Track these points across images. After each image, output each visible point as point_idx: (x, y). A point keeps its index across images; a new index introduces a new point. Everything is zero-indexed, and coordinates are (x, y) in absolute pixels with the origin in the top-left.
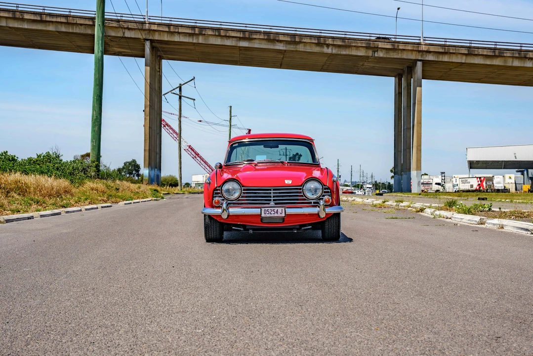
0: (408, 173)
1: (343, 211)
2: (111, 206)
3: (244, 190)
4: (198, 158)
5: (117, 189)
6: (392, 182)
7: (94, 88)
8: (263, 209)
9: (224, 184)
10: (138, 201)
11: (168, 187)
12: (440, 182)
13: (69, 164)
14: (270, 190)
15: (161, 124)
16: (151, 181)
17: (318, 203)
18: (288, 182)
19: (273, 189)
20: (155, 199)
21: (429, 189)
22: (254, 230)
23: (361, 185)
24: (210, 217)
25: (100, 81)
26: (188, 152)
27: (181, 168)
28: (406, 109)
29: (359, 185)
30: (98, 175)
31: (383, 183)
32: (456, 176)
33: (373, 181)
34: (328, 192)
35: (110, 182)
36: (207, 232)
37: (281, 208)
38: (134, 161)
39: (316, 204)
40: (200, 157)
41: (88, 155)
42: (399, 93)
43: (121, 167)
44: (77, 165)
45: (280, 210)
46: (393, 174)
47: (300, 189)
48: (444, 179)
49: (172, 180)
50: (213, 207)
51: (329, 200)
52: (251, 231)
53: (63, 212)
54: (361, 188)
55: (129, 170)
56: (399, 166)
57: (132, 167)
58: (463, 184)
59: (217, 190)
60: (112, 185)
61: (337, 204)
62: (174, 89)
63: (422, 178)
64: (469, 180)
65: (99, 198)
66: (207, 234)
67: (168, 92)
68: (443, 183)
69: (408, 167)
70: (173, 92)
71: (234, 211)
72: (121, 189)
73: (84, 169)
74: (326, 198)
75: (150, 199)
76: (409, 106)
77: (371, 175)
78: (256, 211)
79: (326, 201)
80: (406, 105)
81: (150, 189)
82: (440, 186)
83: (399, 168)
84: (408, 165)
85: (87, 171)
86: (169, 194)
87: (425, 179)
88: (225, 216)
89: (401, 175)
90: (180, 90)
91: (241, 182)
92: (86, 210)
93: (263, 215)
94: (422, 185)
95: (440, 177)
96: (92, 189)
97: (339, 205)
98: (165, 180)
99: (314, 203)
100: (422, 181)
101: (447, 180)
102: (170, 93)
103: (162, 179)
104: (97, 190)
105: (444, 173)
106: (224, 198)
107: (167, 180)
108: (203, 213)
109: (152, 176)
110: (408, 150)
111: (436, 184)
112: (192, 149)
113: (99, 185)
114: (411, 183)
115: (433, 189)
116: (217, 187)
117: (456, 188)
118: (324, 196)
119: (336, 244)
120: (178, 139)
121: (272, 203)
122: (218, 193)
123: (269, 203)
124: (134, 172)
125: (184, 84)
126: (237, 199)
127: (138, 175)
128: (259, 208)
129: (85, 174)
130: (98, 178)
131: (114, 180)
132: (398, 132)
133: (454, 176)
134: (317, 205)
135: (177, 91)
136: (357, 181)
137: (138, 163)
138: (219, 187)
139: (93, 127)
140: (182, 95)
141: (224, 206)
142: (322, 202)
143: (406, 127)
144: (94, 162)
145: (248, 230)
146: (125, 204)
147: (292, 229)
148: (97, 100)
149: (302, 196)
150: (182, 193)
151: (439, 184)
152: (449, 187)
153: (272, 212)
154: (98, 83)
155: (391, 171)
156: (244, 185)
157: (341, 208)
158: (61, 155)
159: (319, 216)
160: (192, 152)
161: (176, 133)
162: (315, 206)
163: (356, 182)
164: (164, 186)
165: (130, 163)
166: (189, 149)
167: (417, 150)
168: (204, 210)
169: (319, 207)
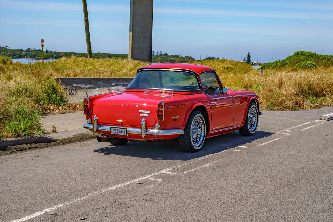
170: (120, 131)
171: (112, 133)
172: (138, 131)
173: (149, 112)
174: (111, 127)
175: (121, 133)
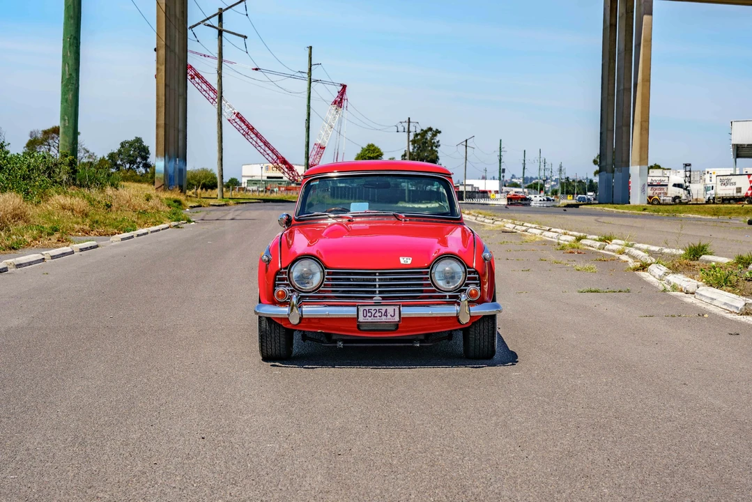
0: (623, 169)
1: (500, 311)
2: (97, 246)
3: (329, 274)
4: (253, 136)
5: (109, 206)
6: (596, 180)
7: (66, 24)
8: (361, 309)
9: (293, 263)
10: (144, 230)
11: (199, 190)
12: (682, 182)
13: (22, 159)
14: (374, 274)
15: (187, 73)
16: (168, 183)
17: (457, 297)
18: (406, 261)
19: (380, 273)
20: (176, 223)
21: (662, 195)
22: (345, 341)
24: (269, 320)
25: (76, 10)
26: (235, 124)
27: (221, 160)
28: (623, 54)
29: (537, 183)
30: (74, 179)
31: (580, 182)
32: (711, 170)
33: (563, 177)
34: (474, 279)
35: (94, 193)
36: (265, 344)
37: (393, 308)
38: (139, 140)
39: (454, 300)
40: (257, 135)
41: (56, 131)
42: (611, 25)
43: (116, 151)
44: (36, 161)
45: (390, 310)
46: (597, 168)
47: (427, 273)
48: (690, 176)
49: (206, 177)
50: (274, 303)
51: (476, 292)
52: (340, 344)
53: (11, 266)
55: (130, 155)
56: (609, 154)
57: (134, 151)
58: (724, 187)
59: (282, 273)
60: (99, 197)
61: (490, 298)
62: (208, 19)
63: (651, 174)
64: (734, 179)
65: (76, 226)
66: (264, 348)
67: (199, 24)
68: (687, 184)
69: (624, 159)
70: (207, 22)
71: (310, 310)
72: (115, 205)
73: (48, 168)
74: (471, 288)
75: (167, 225)
76: (628, 49)
77: (558, 167)
78: (349, 312)
79: (471, 295)
80: (623, 46)
81: (167, 199)
82: (681, 190)
83: (609, 160)
84: (625, 155)
85: (54, 171)
86: (200, 206)
87: (655, 176)
88: (295, 320)
89: (613, 172)
90: (220, 20)
91: (323, 260)
92: (53, 257)
93: (361, 319)
94: (650, 188)
95: (682, 172)
96: (63, 208)
97: (494, 300)
98: (194, 176)
99: (451, 297)
100: (649, 180)
101: (696, 176)
102: (202, 25)
103: (188, 176)
104: (72, 210)
105: (690, 165)
106: (294, 287)
107: (198, 178)
108: (256, 313)
109: (171, 171)
110: (624, 129)
111: (675, 185)
112: (242, 119)
113: (77, 200)
114: (629, 183)
115: (669, 195)
116: (281, 269)
117: (711, 193)
118: (467, 285)
119: (488, 369)
120: (216, 100)
121: (377, 297)
122: (283, 279)
123: (372, 298)
124: (139, 160)
125: (227, 9)
126: (317, 290)
127: (147, 166)
128: (354, 306)
129: (49, 176)
130: (74, 185)
131: (102, 190)
132: (608, 95)
133: (707, 170)
134: (456, 302)
135: (215, 21)
136: (534, 177)
137: (145, 144)
138: (286, 268)
139: (64, 93)
140: (224, 28)
141: (294, 300)
142: (463, 297)
143: (622, 87)
144: (66, 156)
145: (335, 342)
146: (122, 239)
147: (411, 341)
148: (70, 45)
149: (429, 285)
150: (223, 203)
151: (679, 186)
152: (697, 191)
153: (377, 314)
154: (72, 13)
155: (595, 162)
156: (329, 265)
157: (498, 306)
158: (6, 143)
159: (459, 321)
160: (242, 125)
161: (213, 90)
162: (452, 303)
163: (531, 178)
164: (192, 188)
165: (131, 144)
166: (237, 120)
167: (641, 129)
168: (258, 307)
169: (459, 304)
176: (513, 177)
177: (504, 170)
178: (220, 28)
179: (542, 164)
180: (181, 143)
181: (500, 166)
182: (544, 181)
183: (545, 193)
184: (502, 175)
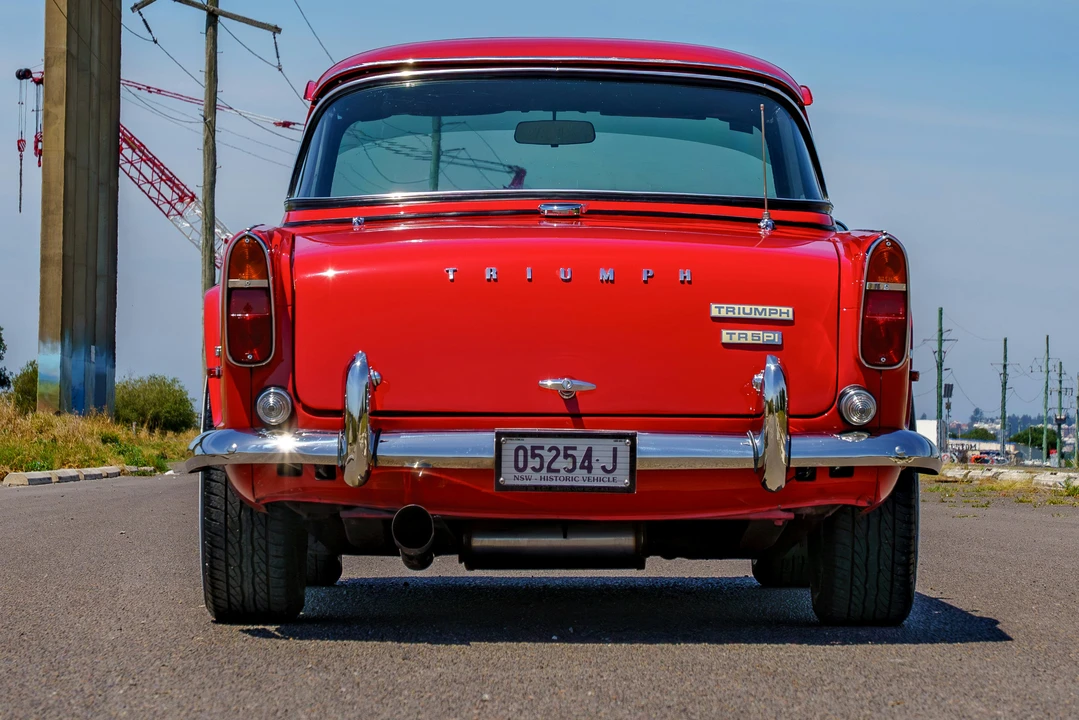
20: (134, 468)
23: (1051, 432)
29: (1040, 431)
49: (161, 401)
54: (1052, 446)
75: (114, 469)
109: (77, 378)
136: (1034, 416)
163: (1026, 419)
170: (580, 455)
171: (509, 477)
172: (733, 451)
173: (785, 312)
174: (499, 435)
175: (580, 473)
176: (977, 415)
177: (949, 389)
178: (212, 8)
179: (1054, 376)
180: (101, 308)
181: (940, 380)
182: (1060, 422)
183: (1062, 456)
184: (945, 400)
